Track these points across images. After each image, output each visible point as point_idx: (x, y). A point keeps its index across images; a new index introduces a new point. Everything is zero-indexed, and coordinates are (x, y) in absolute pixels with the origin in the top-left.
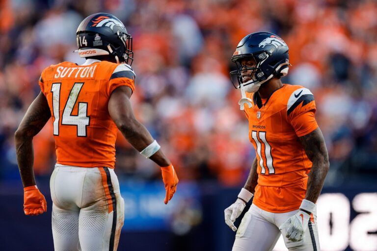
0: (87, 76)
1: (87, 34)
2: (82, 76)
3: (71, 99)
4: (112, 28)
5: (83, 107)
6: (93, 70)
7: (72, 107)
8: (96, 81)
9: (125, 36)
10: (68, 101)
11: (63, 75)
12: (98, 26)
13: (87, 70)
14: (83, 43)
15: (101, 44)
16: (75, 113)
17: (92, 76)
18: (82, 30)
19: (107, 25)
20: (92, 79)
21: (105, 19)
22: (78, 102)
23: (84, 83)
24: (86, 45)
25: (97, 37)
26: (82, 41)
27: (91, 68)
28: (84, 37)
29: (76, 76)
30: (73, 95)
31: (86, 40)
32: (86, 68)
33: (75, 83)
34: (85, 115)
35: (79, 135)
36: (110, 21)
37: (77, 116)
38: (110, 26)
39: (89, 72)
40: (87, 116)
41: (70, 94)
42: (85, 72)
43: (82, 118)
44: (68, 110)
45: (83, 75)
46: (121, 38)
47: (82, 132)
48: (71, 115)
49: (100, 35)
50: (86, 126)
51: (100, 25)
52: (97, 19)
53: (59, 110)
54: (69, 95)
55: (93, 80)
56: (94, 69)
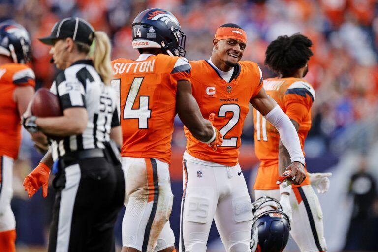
0: (147, 71)
1: (142, 26)
2: (141, 71)
3: (132, 93)
4: (166, 22)
5: (144, 101)
6: (151, 64)
7: (133, 101)
8: (157, 75)
9: (178, 33)
10: (129, 95)
11: (121, 71)
12: (153, 19)
13: (146, 64)
14: (138, 34)
15: (155, 37)
16: (136, 106)
17: (152, 70)
18: (138, 22)
19: (163, 19)
20: (152, 73)
21: (161, 13)
22: (139, 95)
23: (144, 78)
24: (140, 36)
25: (152, 30)
26: (136, 33)
27: (150, 62)
28: (139, 29)
29: (135, 71)
30: (133, 90)
31: (140, 32)
32: (143, 63)
33: (135, 78)
34: (147, 108)
35: (140, 128)
36: (165, 16)
37: (139, 109)
38: (165, 20)
39: (148, 66)
40: (148, 109)
41: (130, 88)
42: (143, 67)
43: (144, 111)
44: (129, 104)
45: (142, 69)
46: (175, 34)
47: (143, 125)
48: (132, 109)
49: (154, 28)
50: (148, 118)
51: (155, 18)
52: (153, 13)
53: (120, 105)
54: (130, 90)
55: (154, 74)
56: (153, 63)
